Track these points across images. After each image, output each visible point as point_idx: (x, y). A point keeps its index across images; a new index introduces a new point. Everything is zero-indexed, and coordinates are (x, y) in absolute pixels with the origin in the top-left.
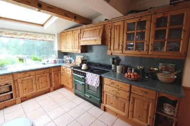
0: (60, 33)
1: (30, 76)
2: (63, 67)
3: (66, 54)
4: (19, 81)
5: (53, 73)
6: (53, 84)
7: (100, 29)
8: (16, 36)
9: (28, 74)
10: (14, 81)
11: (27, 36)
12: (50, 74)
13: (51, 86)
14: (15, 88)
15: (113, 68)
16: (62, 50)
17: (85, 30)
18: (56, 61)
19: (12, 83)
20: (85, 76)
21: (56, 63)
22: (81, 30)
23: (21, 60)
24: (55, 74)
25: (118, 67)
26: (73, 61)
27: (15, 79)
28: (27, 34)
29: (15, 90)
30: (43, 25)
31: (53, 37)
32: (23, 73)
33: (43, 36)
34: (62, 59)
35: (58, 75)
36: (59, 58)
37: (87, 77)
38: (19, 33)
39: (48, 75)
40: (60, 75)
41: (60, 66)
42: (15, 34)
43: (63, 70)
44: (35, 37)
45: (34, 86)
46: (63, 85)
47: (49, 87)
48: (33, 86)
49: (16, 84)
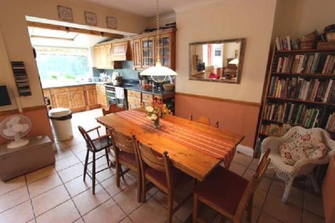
0: (94, 46)
1: (65, 92)
2: (98, 85)
3: (102, 71)
4: (56, 96)
5: (87, 92)
6: (89, 103)
7: (125, 45)
8: (47, 53)
9: (62, 90)
10: (51, 96)
11: (58, 51)
12: (85, 92)
13: (87, 104)
14: (53, 102)
15: (140, 83)
16: (96, 66)
17: (116, 44)
18: (91, 79)
19: (50, 97)
20: (114, 91)
21: (91, 81)
22: (112, 44)
23: (54, 77)
24: (90, 92)
25: (143, 81)
26: (110, 78)
27: (52, 94)
28: (57, 50)
29: (53, 104)
30: (73, 40)
31: (85, 52)
32: (58, 89)
33: (74, 50)
34: (98, 77)
35: (93, 94)
36: (94, 76)
37: (116, 91)
38: (49, 49)
39: (82, 92)
40: (96, 94)
41: (95, 84)
42: (46, 50)
43: (98, 88)
44: (66, 52)
45: (70, 102)
46: (100, 105)
47: (84, 105)
48: (68, 102)
49: (53, 99)
